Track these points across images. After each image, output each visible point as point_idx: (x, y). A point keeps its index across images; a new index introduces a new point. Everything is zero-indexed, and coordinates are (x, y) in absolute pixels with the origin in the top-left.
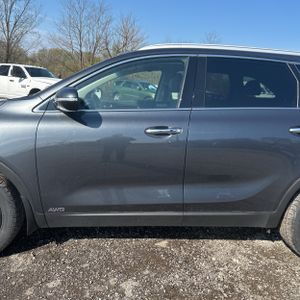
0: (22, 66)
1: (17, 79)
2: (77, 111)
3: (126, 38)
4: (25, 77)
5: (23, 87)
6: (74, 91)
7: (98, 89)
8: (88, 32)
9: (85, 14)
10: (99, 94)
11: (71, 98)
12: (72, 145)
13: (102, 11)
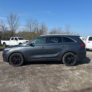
0: (17, 38)
1: (16, 41)
2: (31, 45)
3: (43, 28)
4: (18, 40)
5: (17, 42)
6: (31, 42)
7: (35, 42)
8: (33, 27)
9: (32, 22)
10: (35, 43)
11: (31, 43)
12: (32, 50)
13: (36, 21)
